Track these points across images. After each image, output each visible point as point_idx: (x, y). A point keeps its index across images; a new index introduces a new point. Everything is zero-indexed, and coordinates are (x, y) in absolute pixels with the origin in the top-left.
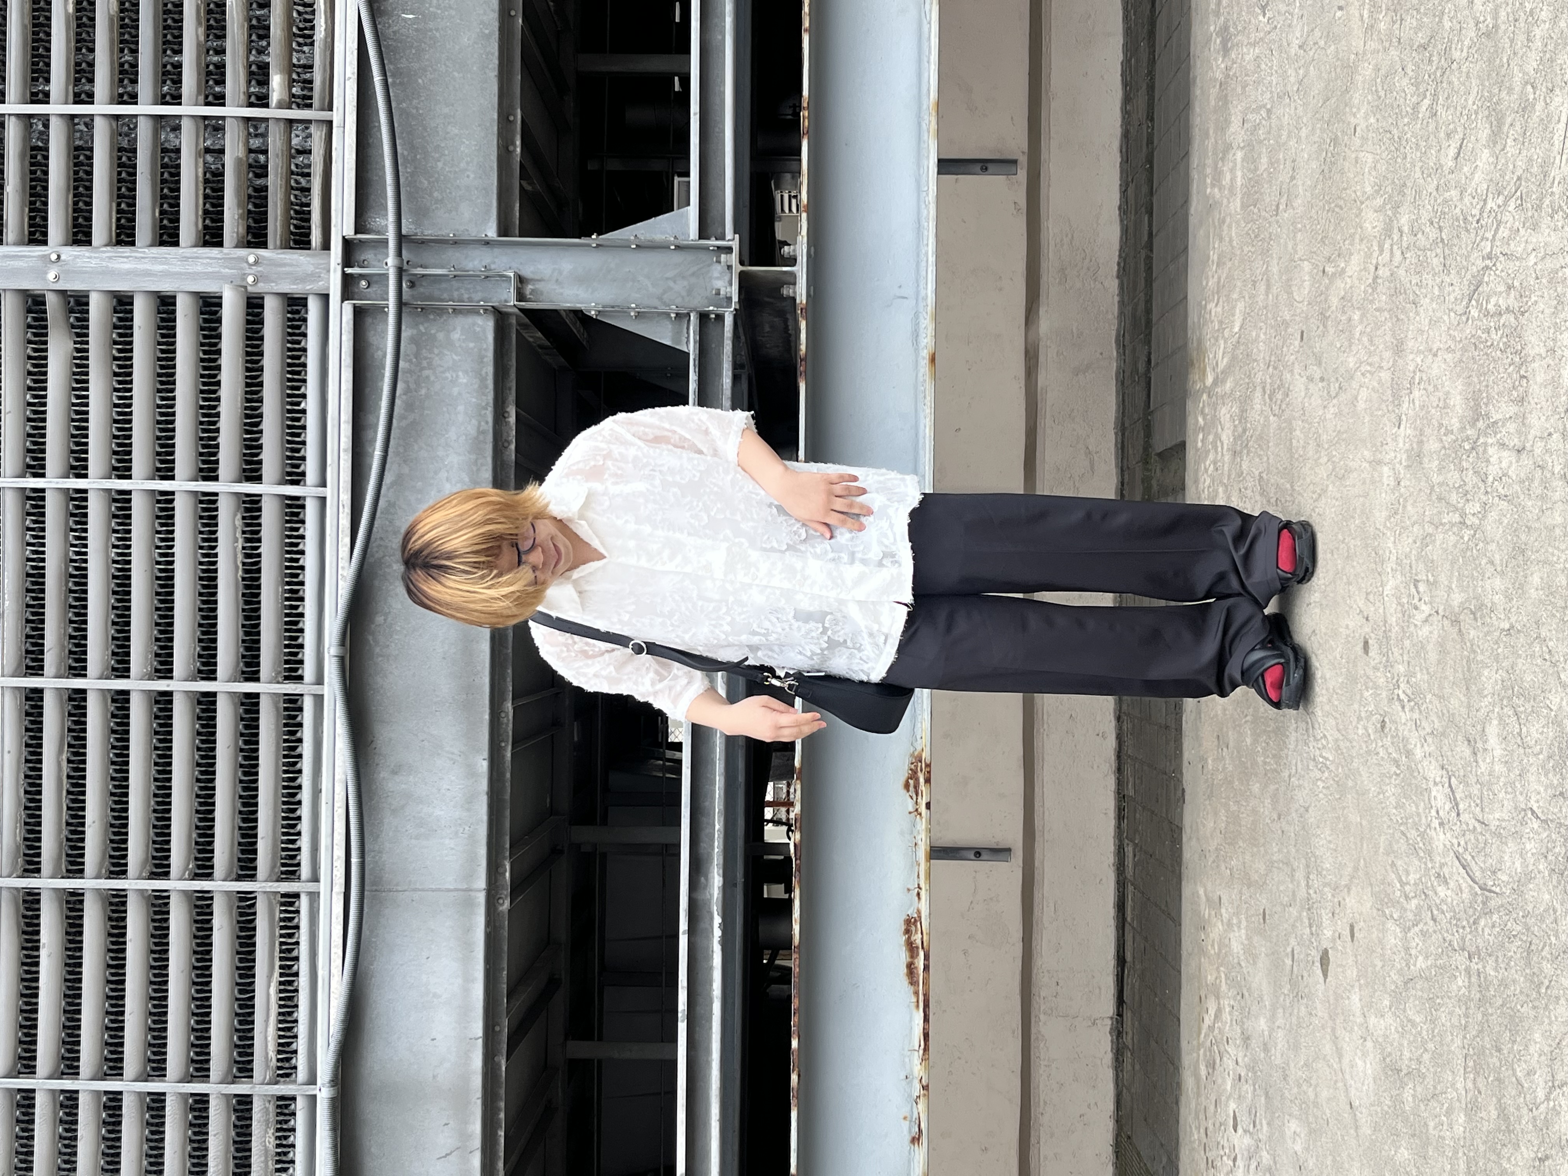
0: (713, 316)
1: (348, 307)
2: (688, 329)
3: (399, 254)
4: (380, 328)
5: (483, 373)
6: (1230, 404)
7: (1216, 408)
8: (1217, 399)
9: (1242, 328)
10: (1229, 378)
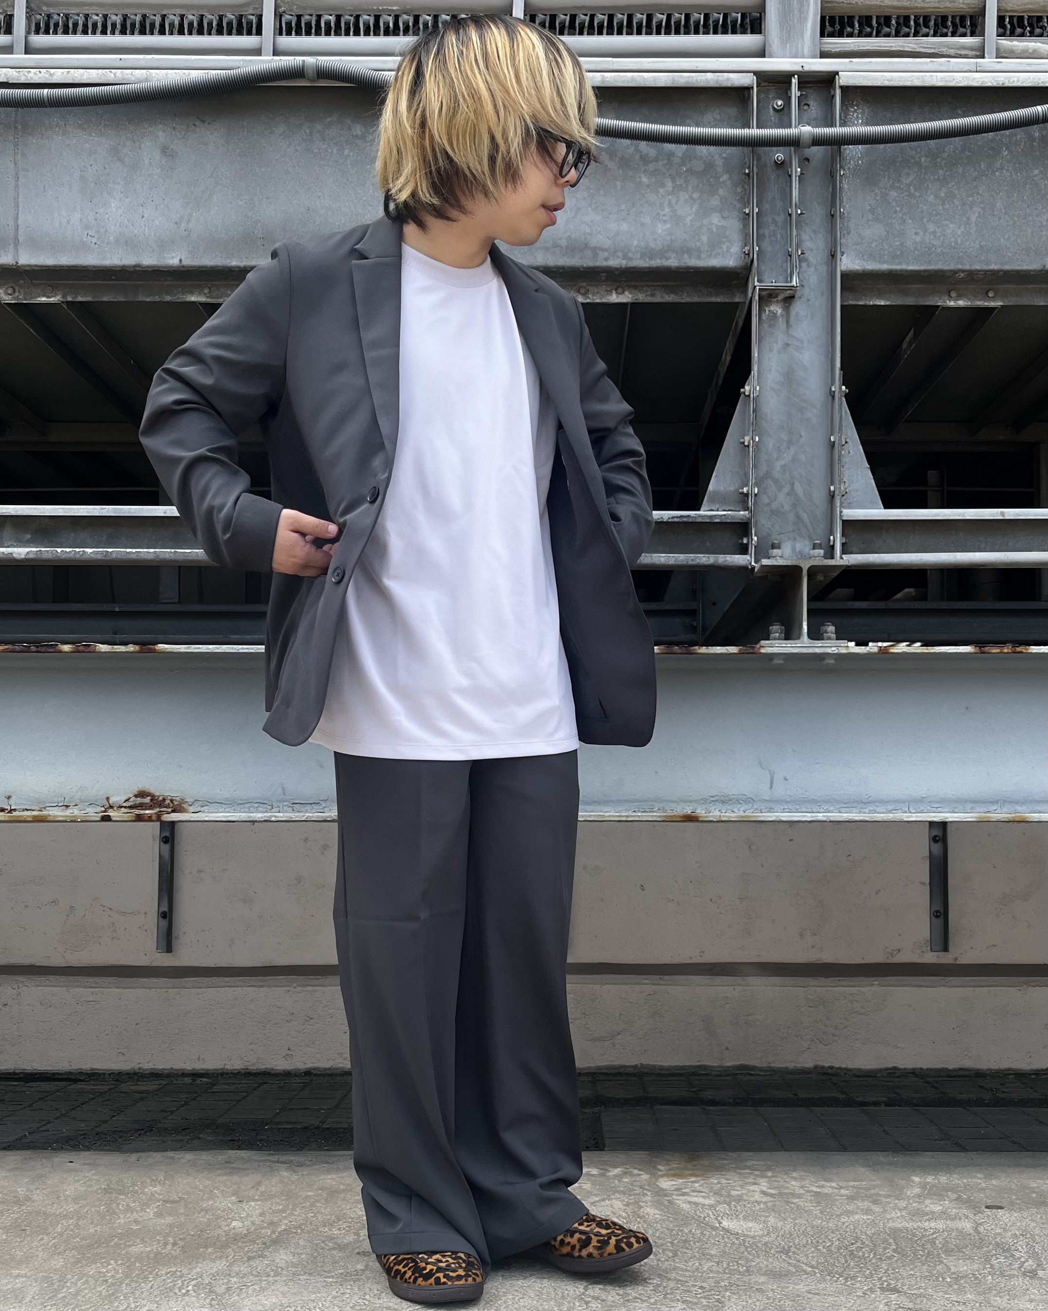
0: (745, 541)
1: (748, 80)
2: (729, 509)
3: (818, 141)
4: (724, 118)
5: (668, 255)
6: (624, 1214)
7: (624, 1194)
8: (635, 1194)
9: (727, 1230)
10: (659, 1213)
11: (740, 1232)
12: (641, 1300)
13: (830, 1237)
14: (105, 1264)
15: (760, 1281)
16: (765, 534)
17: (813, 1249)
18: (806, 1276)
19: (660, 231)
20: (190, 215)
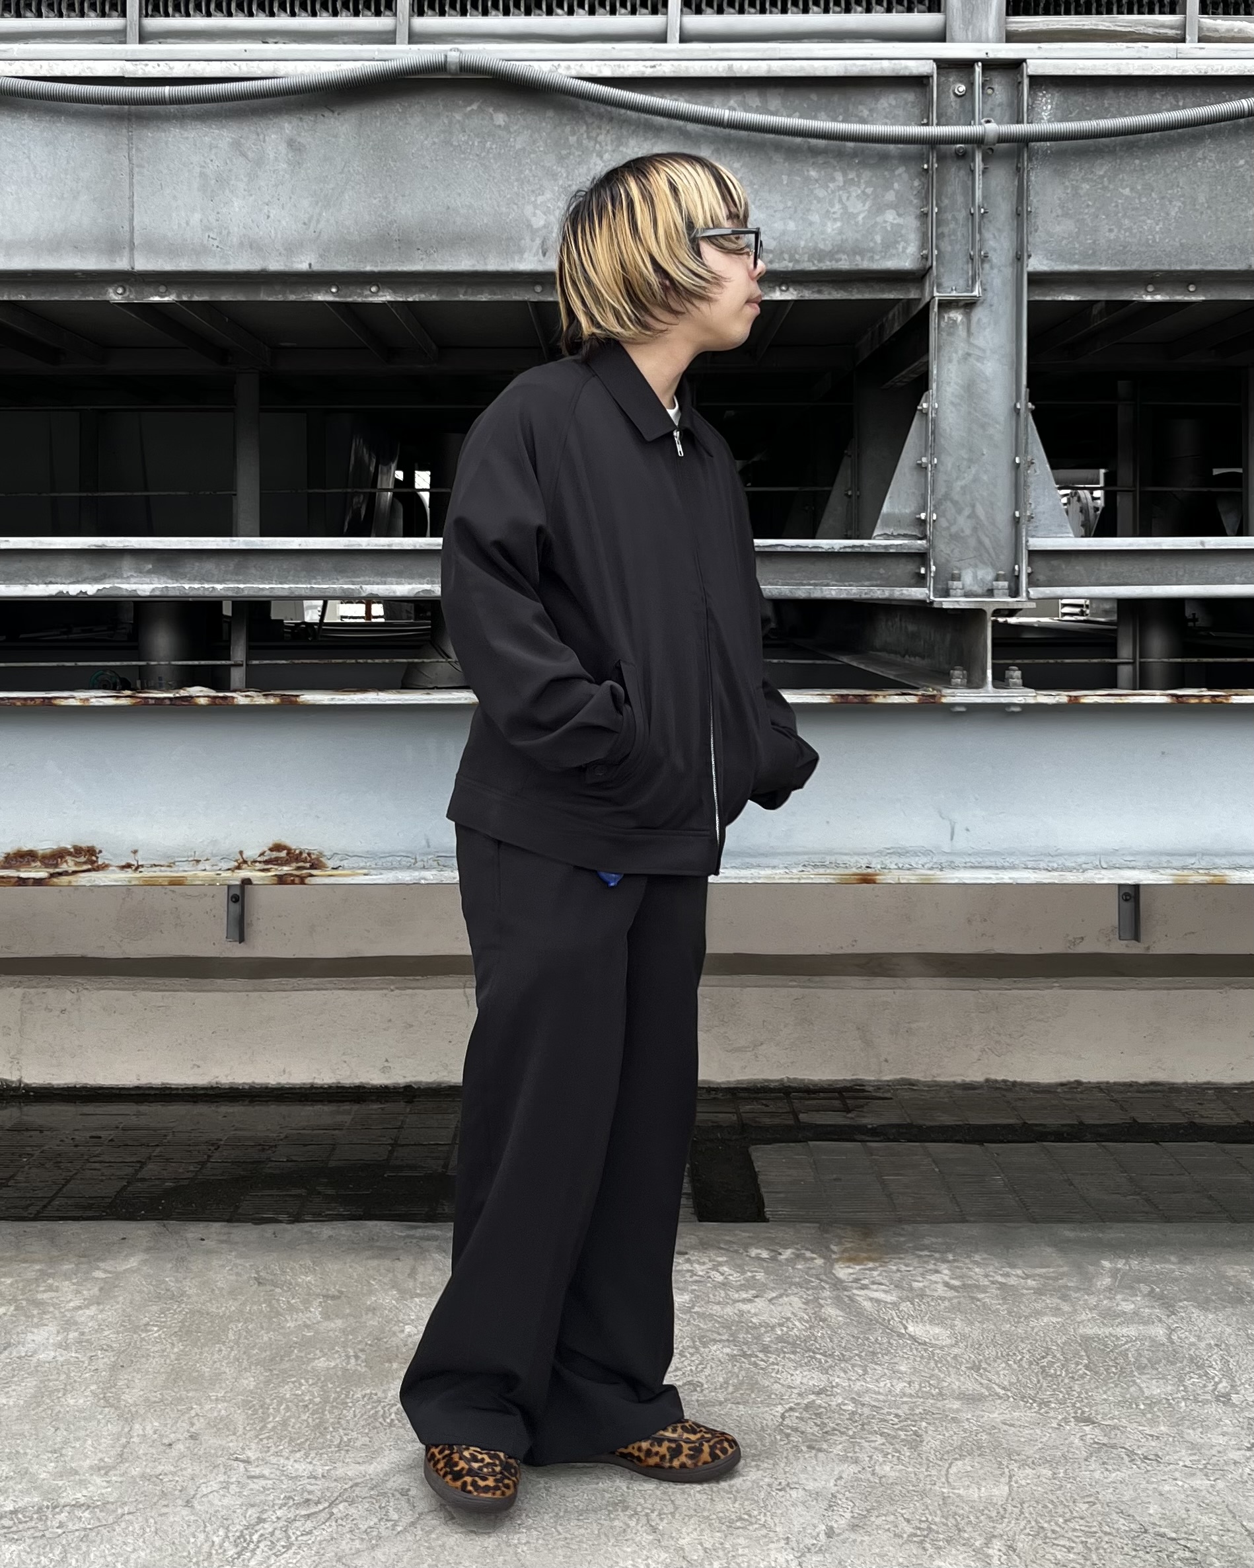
0: (922, 571)
1: (928, 68)
2: (905, 536)
3: (1002, 139)
4: (899, 113)
5: (840, 256)
6: (806, 1317)
7: (801, 1287)
8: (813, 1288)
9: (913, 1338)
10: (841, 1314)
11: (927, 1340)
12: (840, 1431)
13: (1020, 1348)
14: (297, 1384)
15: (955, 1407)
16: (943, 561)
17: (1004, 1365)
18: (999, 1401)
19: (829, 230)
20: (320, 214)
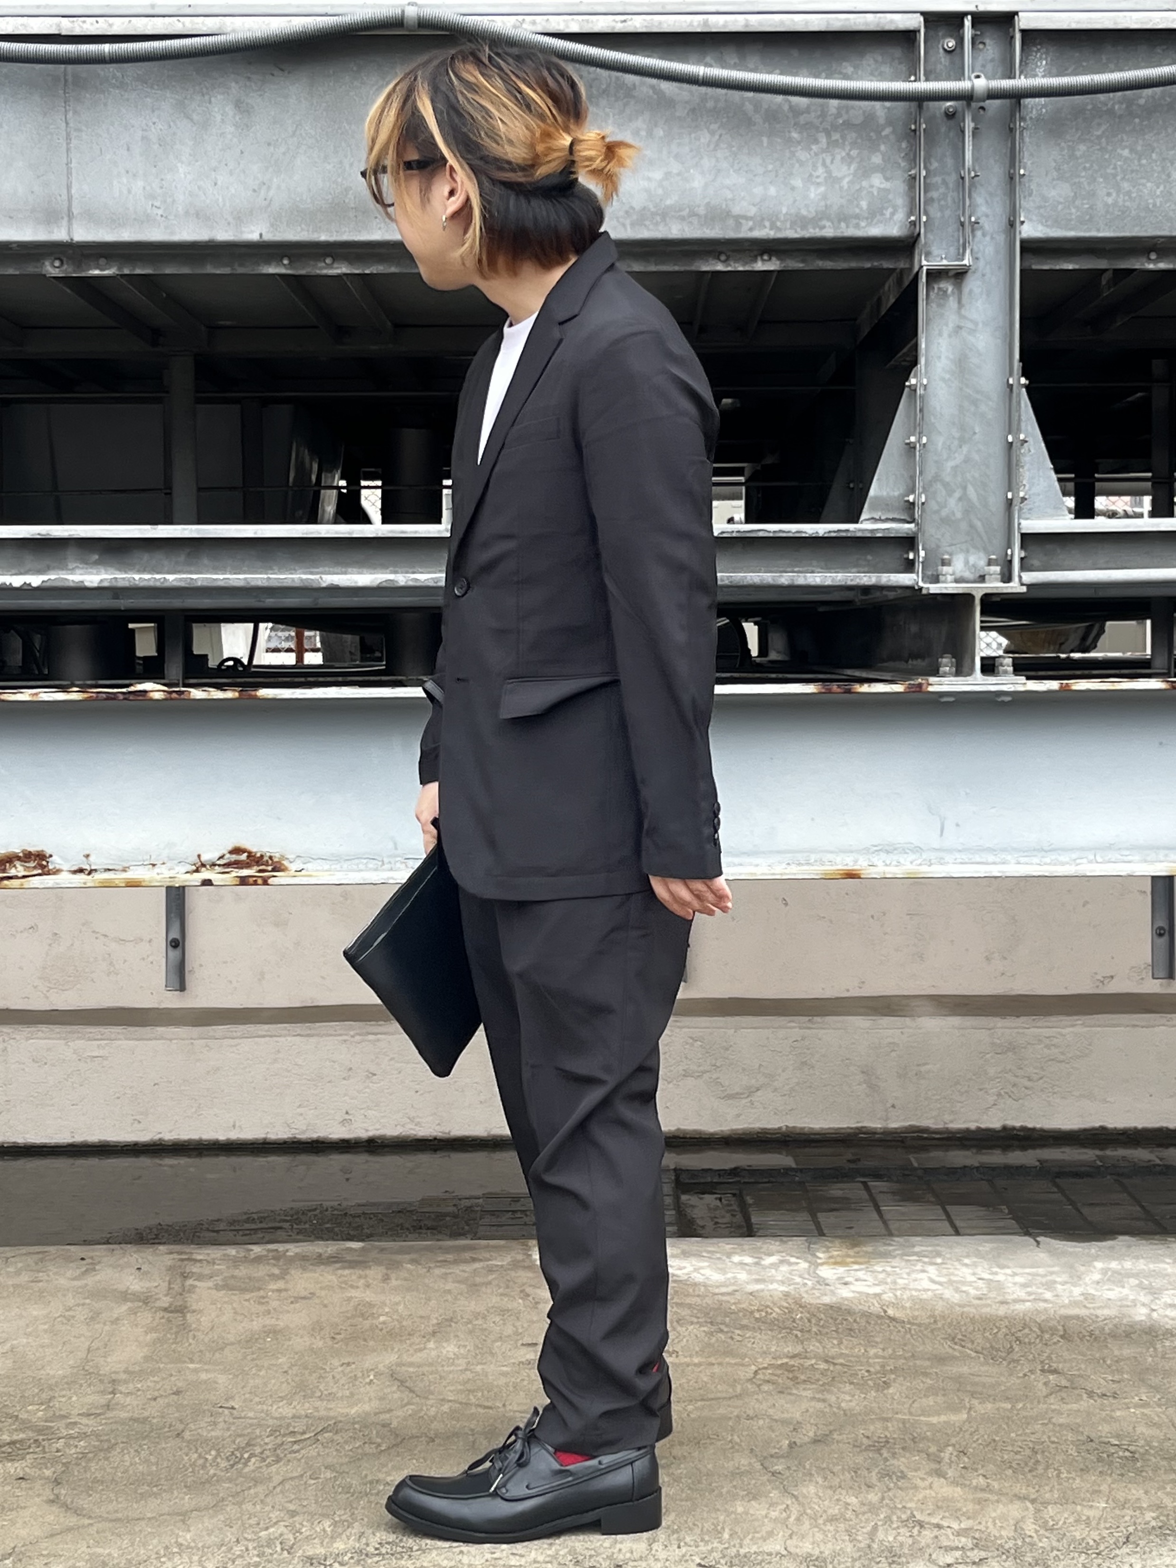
0: (911, 556)
2: (893, 520)
3: (993, 95)
4: (886, 69)
5: (824, 223)
9: (893, 1319)
12: (811, 1382)
15: (926, 1365)
16: (933, 546)
18: (971, 1360)
19: (812, 195)
20: (270, 181)
